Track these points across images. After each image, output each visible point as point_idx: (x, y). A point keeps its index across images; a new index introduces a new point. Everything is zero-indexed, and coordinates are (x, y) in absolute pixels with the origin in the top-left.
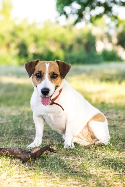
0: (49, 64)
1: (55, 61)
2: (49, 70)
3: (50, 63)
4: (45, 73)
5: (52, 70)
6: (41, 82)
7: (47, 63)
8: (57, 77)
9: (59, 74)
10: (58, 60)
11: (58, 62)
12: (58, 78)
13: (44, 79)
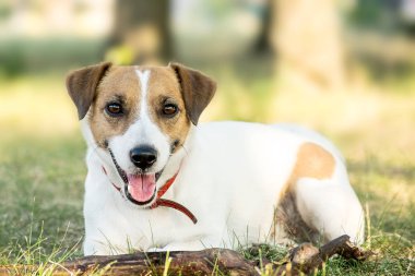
0: (147, 73)
1: (169, 67)
2: (150, 90)
3: (153, 71)
4: (138, 101)
5: (161, 90)
6: (125, 129)
7: (143, 71)
8: (175, 112)
9: (181, 105)
10: (177, 64)
11: (177, 70)
12: (177, 116)
13: (137, 118)
